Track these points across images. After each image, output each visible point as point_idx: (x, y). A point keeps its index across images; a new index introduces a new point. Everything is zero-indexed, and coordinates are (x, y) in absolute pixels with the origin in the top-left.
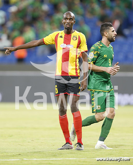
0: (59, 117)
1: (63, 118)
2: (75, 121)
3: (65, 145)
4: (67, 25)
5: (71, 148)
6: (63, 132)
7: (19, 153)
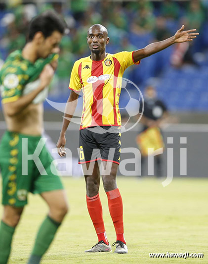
0: (87, 199)
1: (93, 200)
2: (111, 205)
3: (97, 244)
4: (93, 46)
5: (108, 250)
6: (94, 224)
7: (20, 258)
